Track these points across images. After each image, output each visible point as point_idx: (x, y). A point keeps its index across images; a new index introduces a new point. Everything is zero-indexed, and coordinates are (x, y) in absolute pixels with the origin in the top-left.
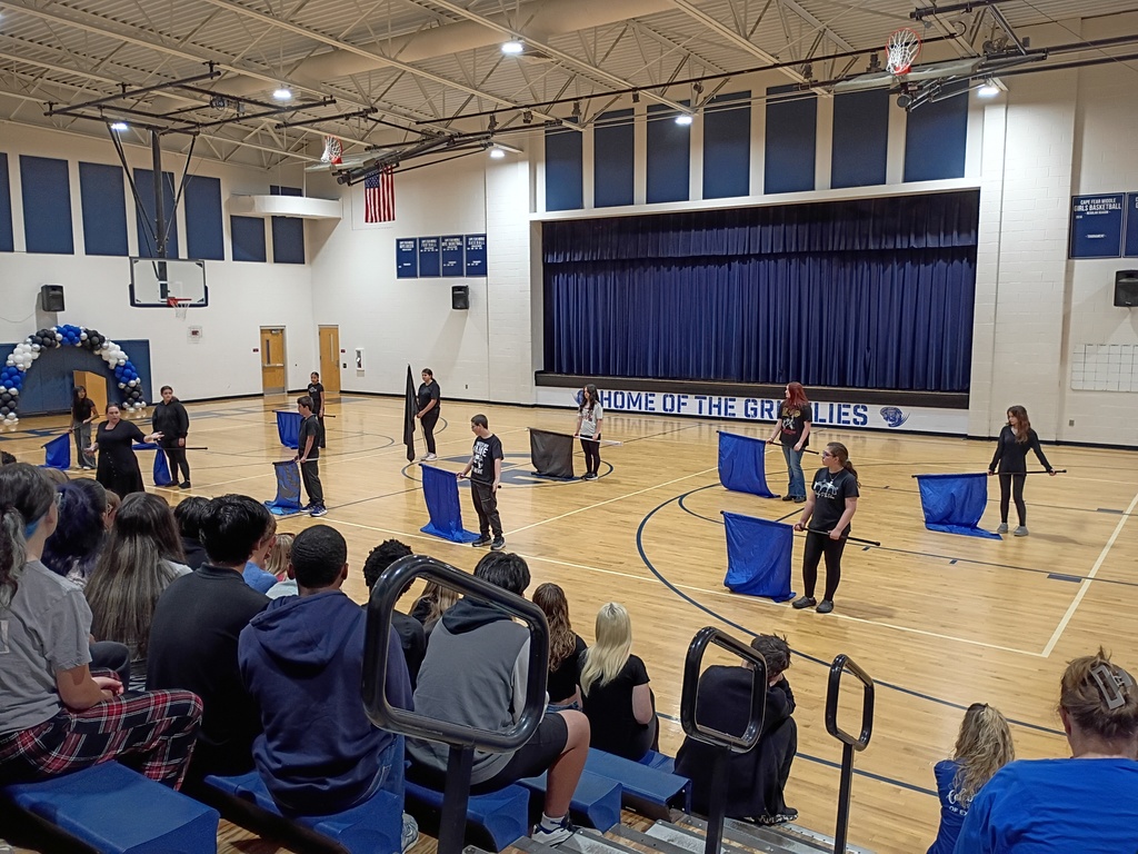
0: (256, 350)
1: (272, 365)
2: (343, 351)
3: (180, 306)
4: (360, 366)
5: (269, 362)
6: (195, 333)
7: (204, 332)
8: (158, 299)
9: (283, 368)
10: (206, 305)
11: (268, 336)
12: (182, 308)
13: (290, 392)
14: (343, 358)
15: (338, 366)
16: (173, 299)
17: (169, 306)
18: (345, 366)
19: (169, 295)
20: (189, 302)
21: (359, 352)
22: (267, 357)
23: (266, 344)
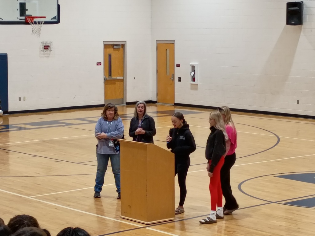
0: (99, 64)
1: (113, 78)
2: (178, 65)
3: (35, 23)
4: (193, 79)
5: (110, 75)
6: (46, 47)
7: (55, 46)
8: (16, 17)
9: (123, 81)
10: (58, 22)
11: (111, 51)
12: (37, 25)
13: (127, 104)
14: (178, 72)
15: (173, 79)
16: (30, 17)
17: (26, 23)
18: (180, 80)
19: (27, 13)
20: (43, 20)
21: (193, 67)
22: (109, 70)
23: (109, 58)
